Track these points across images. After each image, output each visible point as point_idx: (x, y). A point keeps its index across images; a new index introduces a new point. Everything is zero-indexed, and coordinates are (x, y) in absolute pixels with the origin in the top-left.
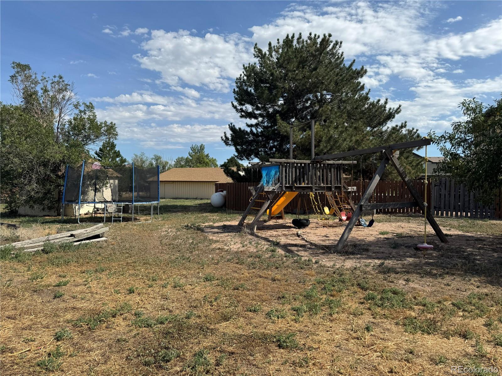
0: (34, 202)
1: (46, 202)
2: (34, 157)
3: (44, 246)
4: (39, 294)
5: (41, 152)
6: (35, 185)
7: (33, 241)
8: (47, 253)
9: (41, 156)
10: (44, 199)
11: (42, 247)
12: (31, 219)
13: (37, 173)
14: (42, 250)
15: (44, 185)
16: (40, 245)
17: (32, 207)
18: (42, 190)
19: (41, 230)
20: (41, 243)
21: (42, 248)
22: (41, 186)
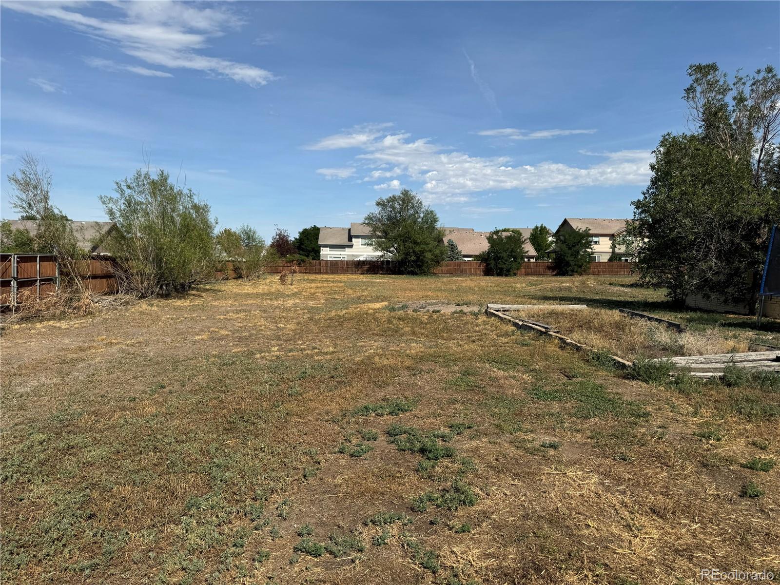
0: (711, 289)
1: (730, 290)
2: (714, 215)
3: (725, 370)
4: (711, 474)
5: (728, 205)
6: (715, 261)
7: (706, 359)
8: (729, 385)
9: (727, 213)
10: (728, 283)
11: (720, 372)
12: (705, 316)
13: (718, 241)
14: (721, 378)
15: (729, 261)
16: (717, 368)
17: (707, 297)
18: (725, 269)
19: (721, 340)
20: (719, 365)
21: (721, 374)
22: (724, 263)
